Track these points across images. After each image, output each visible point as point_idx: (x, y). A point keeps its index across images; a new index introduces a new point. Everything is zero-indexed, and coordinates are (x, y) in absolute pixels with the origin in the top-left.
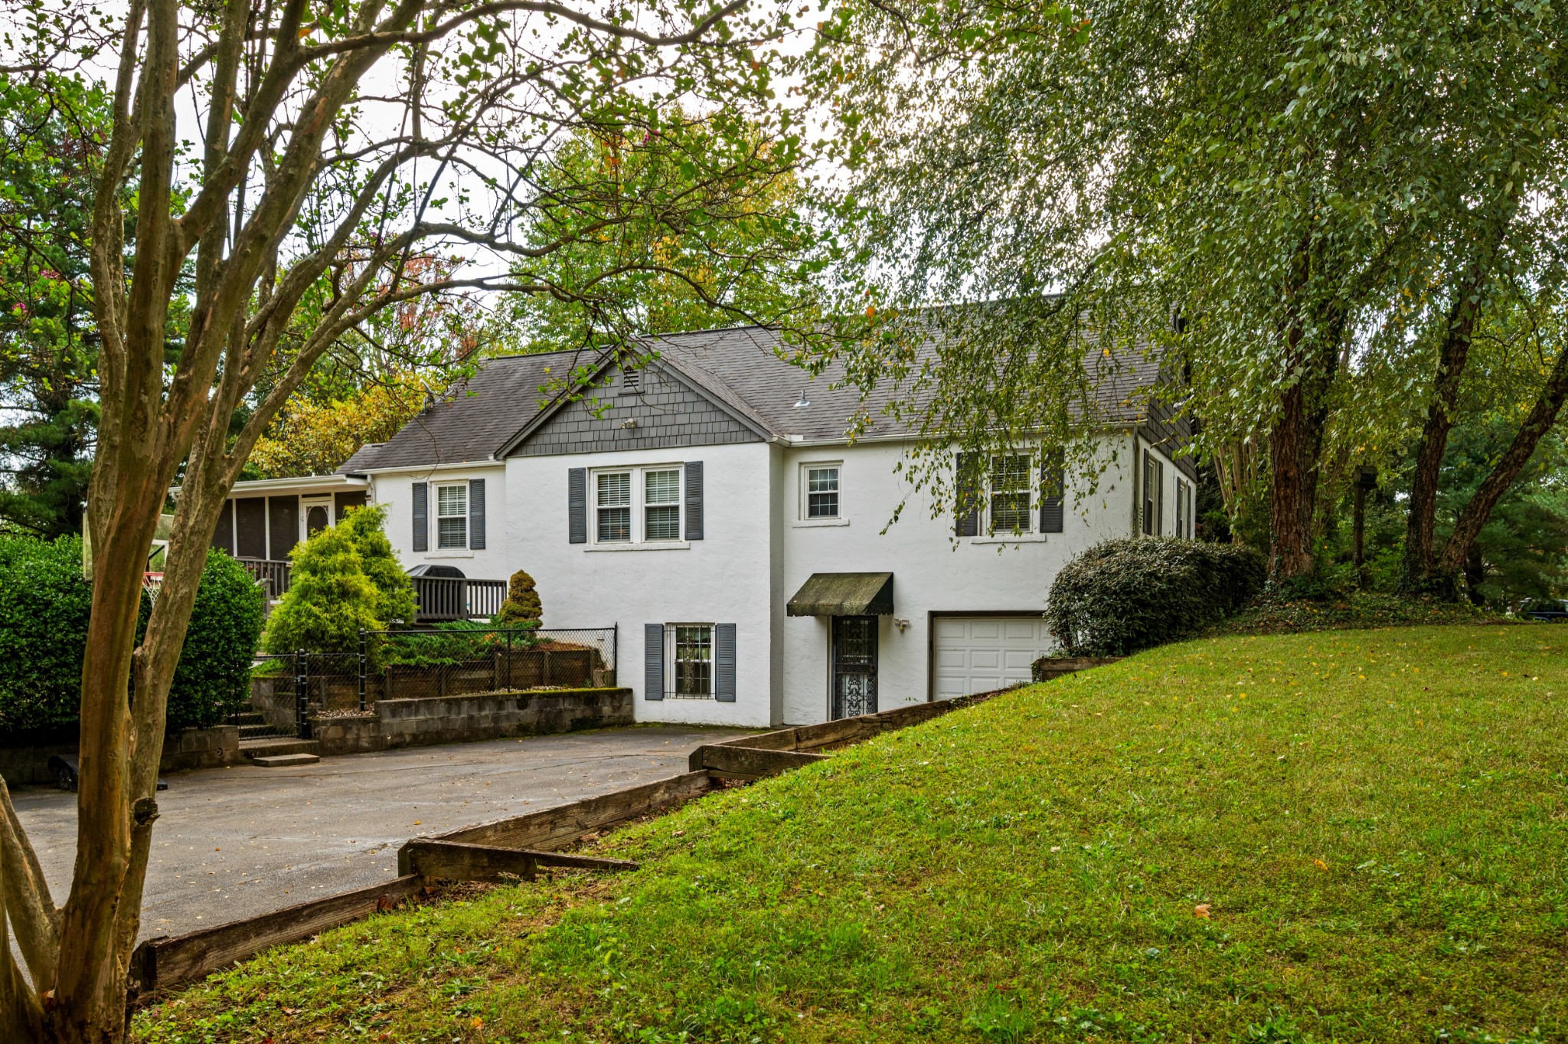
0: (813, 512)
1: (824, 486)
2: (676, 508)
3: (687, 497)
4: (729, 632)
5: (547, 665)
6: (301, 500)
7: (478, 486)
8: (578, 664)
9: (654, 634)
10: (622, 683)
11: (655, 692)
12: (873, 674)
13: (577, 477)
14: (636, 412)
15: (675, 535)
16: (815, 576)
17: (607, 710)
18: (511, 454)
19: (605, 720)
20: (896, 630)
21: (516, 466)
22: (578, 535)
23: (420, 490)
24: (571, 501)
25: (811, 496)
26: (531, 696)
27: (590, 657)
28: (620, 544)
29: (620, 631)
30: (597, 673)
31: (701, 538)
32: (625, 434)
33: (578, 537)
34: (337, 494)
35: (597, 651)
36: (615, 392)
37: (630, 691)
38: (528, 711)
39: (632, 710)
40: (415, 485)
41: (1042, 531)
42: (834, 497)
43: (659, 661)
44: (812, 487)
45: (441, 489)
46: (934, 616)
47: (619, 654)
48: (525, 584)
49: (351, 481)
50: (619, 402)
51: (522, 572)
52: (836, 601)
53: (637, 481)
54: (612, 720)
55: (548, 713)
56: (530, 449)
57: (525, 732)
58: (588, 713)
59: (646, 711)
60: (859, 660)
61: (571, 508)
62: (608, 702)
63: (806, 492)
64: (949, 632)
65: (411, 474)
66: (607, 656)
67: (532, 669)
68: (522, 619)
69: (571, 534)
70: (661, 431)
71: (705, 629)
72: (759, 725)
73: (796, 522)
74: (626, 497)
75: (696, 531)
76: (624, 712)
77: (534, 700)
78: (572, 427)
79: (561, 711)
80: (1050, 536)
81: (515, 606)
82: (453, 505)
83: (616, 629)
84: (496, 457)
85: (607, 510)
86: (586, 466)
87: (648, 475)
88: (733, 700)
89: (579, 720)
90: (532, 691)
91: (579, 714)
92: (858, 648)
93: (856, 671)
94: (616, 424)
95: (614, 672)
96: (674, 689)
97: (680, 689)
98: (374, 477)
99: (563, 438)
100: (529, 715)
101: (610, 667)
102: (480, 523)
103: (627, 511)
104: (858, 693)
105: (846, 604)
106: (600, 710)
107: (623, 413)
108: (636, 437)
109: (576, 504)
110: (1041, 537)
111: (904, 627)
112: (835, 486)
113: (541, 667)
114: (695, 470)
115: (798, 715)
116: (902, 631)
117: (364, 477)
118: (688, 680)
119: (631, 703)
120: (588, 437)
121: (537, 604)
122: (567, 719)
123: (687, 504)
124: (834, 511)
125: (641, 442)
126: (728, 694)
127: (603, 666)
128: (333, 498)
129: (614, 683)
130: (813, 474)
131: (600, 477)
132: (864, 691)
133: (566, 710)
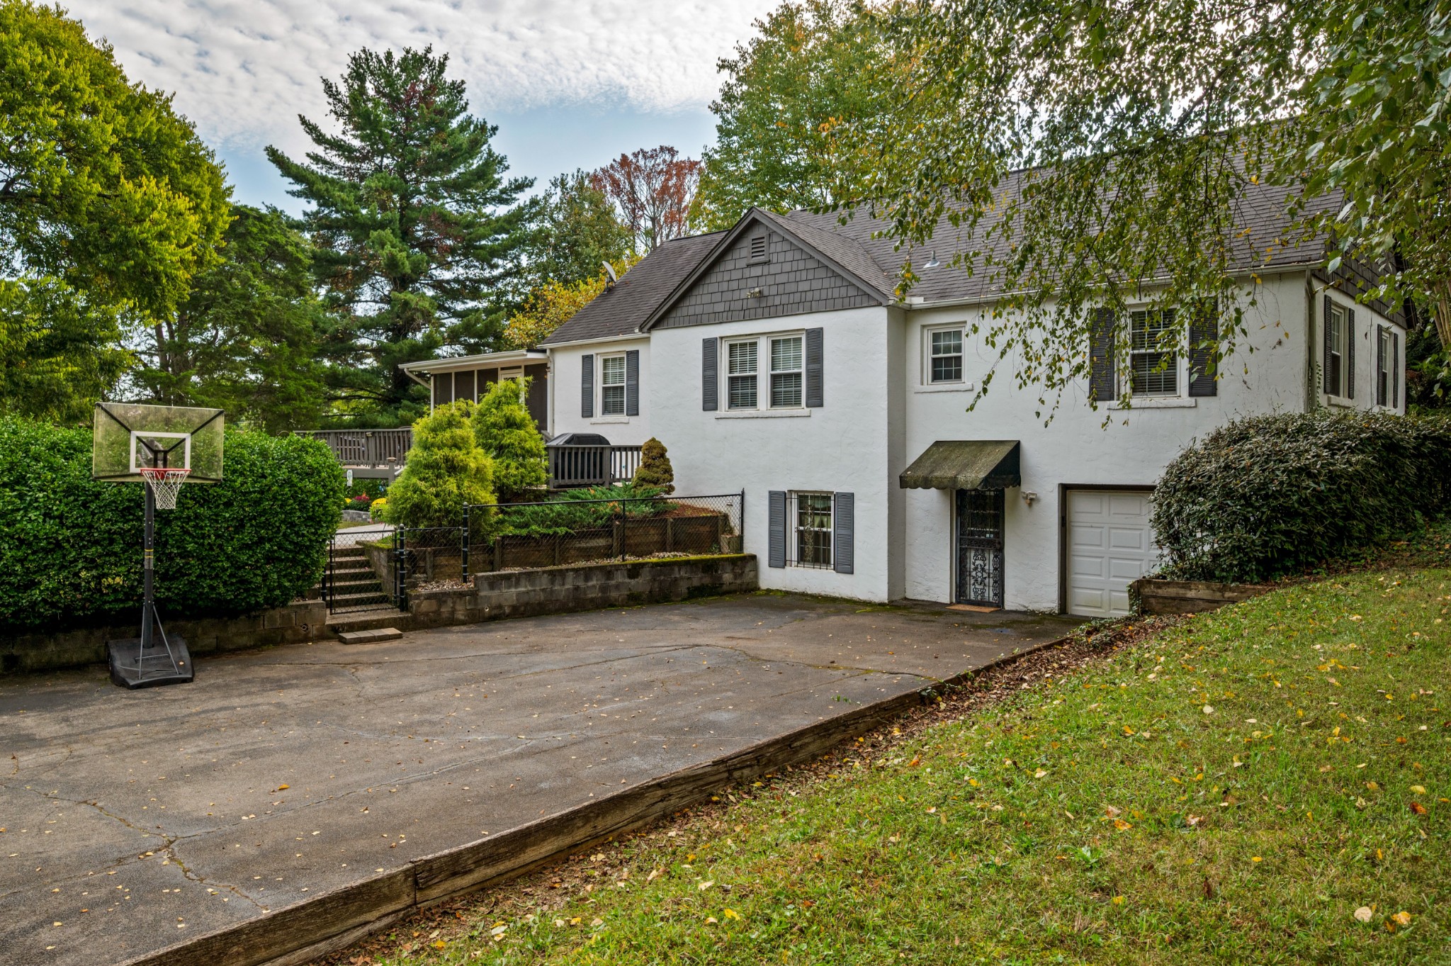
0: (936, 377)
1: (947, 349)
2: (798, 375)
3: (807, 364)
4: (847, 501)
6: (500, 372)
7: (634, 355)
9: (777, 501)
10: (747, 549)
11: (778, 559)
13: (710, 347)
14: (761, 281)
15: (797, 402)
16: (936, 444)
17: (727, 577)
18: (654, 327)
19: (725, 588)
21: (658, 336)
22: (710, 403)
23: (588, 362)
24: (704, 370)
25: (933, 359)
27: (718, 522)
28: (749, 412)
29: (746, 497)
31: (820, 405)
32: (751, 304)
33: (711, 405)
34: (526, 367)
36: (742, 263)
37: (754, 557)
38: (640, 580)
39: (756, 576)
40: (584, 358)
42: (959, 360)
43: (782, 528)
44: (935, 350)
45: (606, 361)
47: (746, 520)
48: (658, 451)
49: (531, 356)
50: (746, 273)
51: (654, 439)
53: (764, 348)
54: (733, 588)
55: (660, 583)
56: (671, 321)
57: (636, 601)
58: (707, 580)
59: (769, 578)
61: (704, 377)
63: (929, 356)
65: (581, 346)
67: (654, 535)
69: (704, 402)
70: (783, 300)
71: (825, 497)
72: (877, 600)
73: (919, 387)
74: (754, 365)
75: (815, 398)
76: (748, 578)
77: (649, 568)
78: (705, 299)
79: (676, 579)
81: (648, 472)
82: (614, 375)
83: (742, 495)
84: (641, 330)
85: (736, 378)
86: (718, 335)
87: (773, 342)
88: (851, 572)
94: (744, 294)
96: (794, 558)
97: (802, 558)
98: (552, 350)
99: (699, 310)
100: (640, 584)
101: (736, 532)
102: (634, 390)
103: (754, 378)
106: (720, 578)
107: (750, 283)
108: (761, 306)
109: (709, 373)
112: (958, 348)
114: (813, 338)
117: (544, 351)
118: (808, 548)
119: (756, 569)
120: (720, 307)
121: (669, 470)
122: (683, 587)
123: (808, 371)
124: (958, 376)
125: (765, 311)
126: (846, 566)
127: (729, 529)
128: (522, 370)
129: (739, 549)
130: (936, 337)
131: (730, 346)
133: (681, 579)
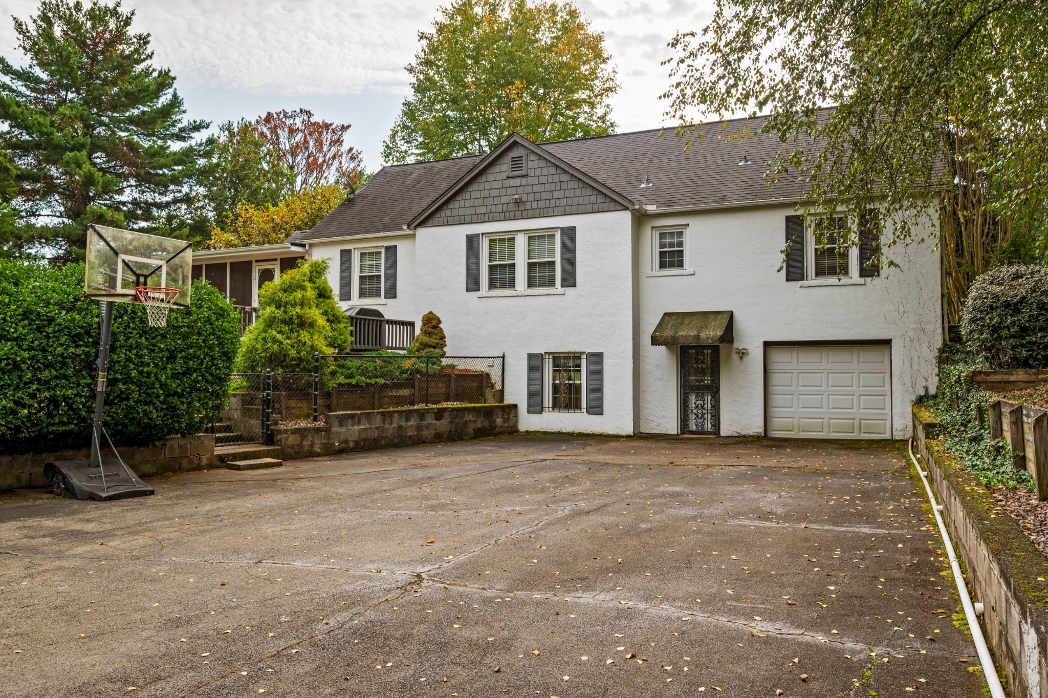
0: (662, 265)
1: (671, 245)
2: (553, 263)
3: (562, 254)
4: (597, 359)
5: (453, 384)
6: (254, 264)
7: (392, 251)
8: (475, 385)
9: (535, 361)
10: (509, 400)
11: (536, 407)
12: (715, 391)
13: (473, 241)
14: (520, 190)
15: (552, 283)
16: (666, 314)
17: (499, 421)
18: (420, 225)
19: (497, 430)
20: (735, 357)
21: (422, 233)
22: (472, 284)
23: (346, 255)
24: (468, 259)
25: (660, 252)
26: (445, 409)
27: (483, 379)
28: (508, 292)
29: (507, 359)
30: (488, 392)
31: (574, 285)
32: (511, 207)
33: (473, 287)
34: (282, 259)
35: (488, 375)
36: (504, 176)
37: (515, 406)
38: (443, 422)
39: (517, 421)
40: (342, 251)
41: (861, 276)
42: (681, 253)
43: (539, 382)
44: (662, 246)
45: (362, 254)
46: (767, 344)
47: (506, 377)
48: (434, 323)
49: (294, 248)
50: (507, 183)
51: (431, 313)
52: (693, 333)
53: (521, 243)
54: (502, 430)
55: (457, 424)
56: (435, 220)
57: (439, 439)
58: (486, 424)
59: (528, 422)
60: (703, 381)
61: (467, 265)
62: (500, 414)
63: (657, 250)
64: (779, 358)
65: (340, 242)
66: (496, 378)
67: (441, 388)
68: (432, 349)
69: (468, 284)
70: (541, 204)
71: (577, 356)
72: (624, 433)
73: (649, 273)
74: (512, 256)
75: (570, 280)
76: (511, 423)
77: (447, 413)
78: (470, 203)
79: (466, 422)
80: (868, 280)
81: (426, 339)
82: (371, 266)
83: (503, 357)
84: (408, 226)
85: (496, 266)
86: (480, 232)
87: (530, 238)
88: (601, 413)
89: (479, 429)
90: (445, 405)
91: (479, 425)
92: (702, 372)
93: (701, 390)
94: (504, 200)
95: (502, 392)
96: (551, 405)
97: (556, 405)
98: (311, 245)
99: (462, 212)
100: (443, 425)
101: (498, 387)
102: (392, 279)
103: (513, 265)
104: (703, 408)
105: (703, 335)
106: (494, 421)
107: (510, 191)
108: (519, 209)
109: (472, 261)
110: (862, 280)
111: (743, 354)
112: (681, 244)
113: (448, 387)
114: (569, 234)
115: (652, 425)
116: (741, 358)
117: (304, 246)
118: (563, 397)
119: (516, 416)
120: (482, 210)
121: (443, 338)
122: (471, 429)
123: (562, 259)
124: (681, 264)
125: (525, 213)
126: (597, 408)
127: (492, 386)
128: (278, 262)
129: (502, 400)
130: (662, 236)
131: (490, 240)
132: (708, 406)
133: (470, 421)
